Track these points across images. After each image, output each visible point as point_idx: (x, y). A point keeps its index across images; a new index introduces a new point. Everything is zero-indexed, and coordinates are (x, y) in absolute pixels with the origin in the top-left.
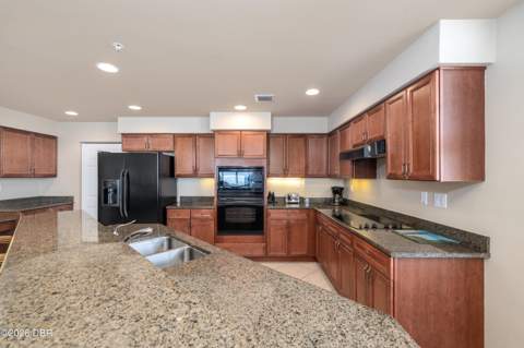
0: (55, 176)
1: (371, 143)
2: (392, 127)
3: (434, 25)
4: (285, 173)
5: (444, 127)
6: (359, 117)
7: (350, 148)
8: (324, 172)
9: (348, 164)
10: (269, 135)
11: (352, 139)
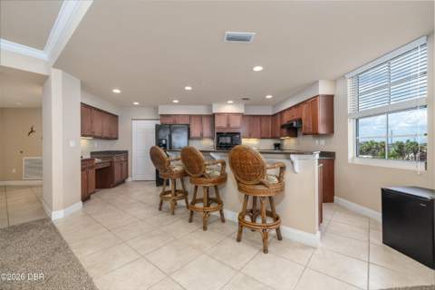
0: (116, 139)
1: (295, 120)
2: (304, 113)
3: (317, 82)
4: (250, 136)
5: (321, 114)
6: (290, 108)
7: (285, 122)
8: (270, 136)
9: (285, 130)
10: (243, 116)
11: (286, 119)
